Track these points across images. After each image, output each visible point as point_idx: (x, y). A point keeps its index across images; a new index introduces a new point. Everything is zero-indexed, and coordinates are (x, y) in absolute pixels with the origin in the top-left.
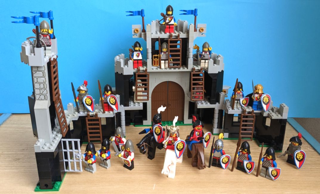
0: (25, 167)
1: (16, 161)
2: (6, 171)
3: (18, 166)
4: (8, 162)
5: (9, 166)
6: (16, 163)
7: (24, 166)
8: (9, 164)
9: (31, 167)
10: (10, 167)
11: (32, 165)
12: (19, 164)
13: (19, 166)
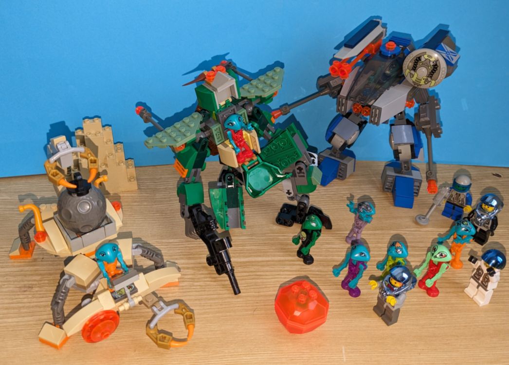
4: (8, 296)
6: (28, 298)
8: (10, 301)
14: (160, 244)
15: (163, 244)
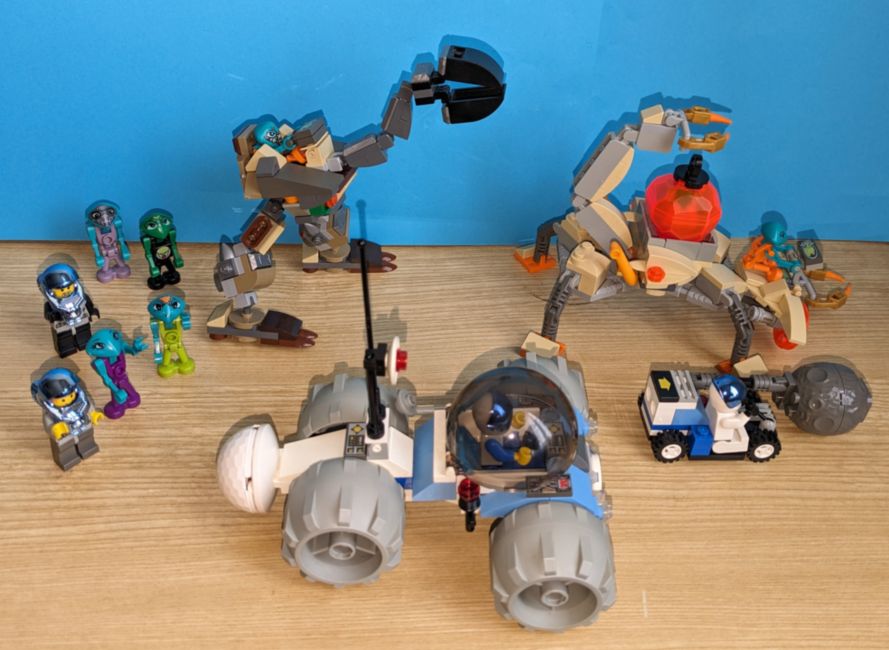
0: (106, 512)
1: (58, 477)
2: (33, 532)
3: (75, 508)
4: (26, 487)
5: (40, 509)
6: (64, 490)
7: (99, 507)
8: (31, 496)
9: (134, 511)
10: (43, 514)
11: (133, 500)
12: (78, 494)
13: (82, 506)
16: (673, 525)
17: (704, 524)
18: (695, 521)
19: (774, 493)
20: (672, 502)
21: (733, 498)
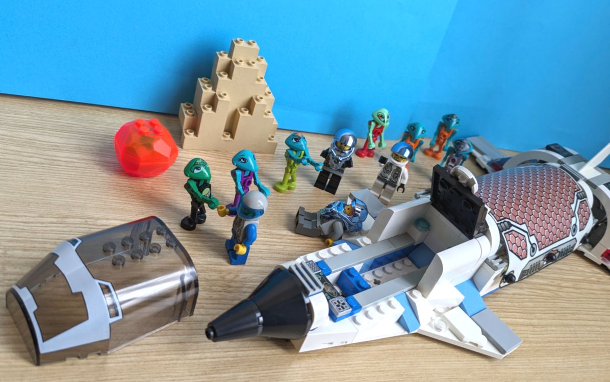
14: (270, 236)
15: (274, 236)
16: (539, 345)
17: (555, 344)
18: (550, 342)
19: (584, 323)
20: (531, 328)
21: (564, 325)
